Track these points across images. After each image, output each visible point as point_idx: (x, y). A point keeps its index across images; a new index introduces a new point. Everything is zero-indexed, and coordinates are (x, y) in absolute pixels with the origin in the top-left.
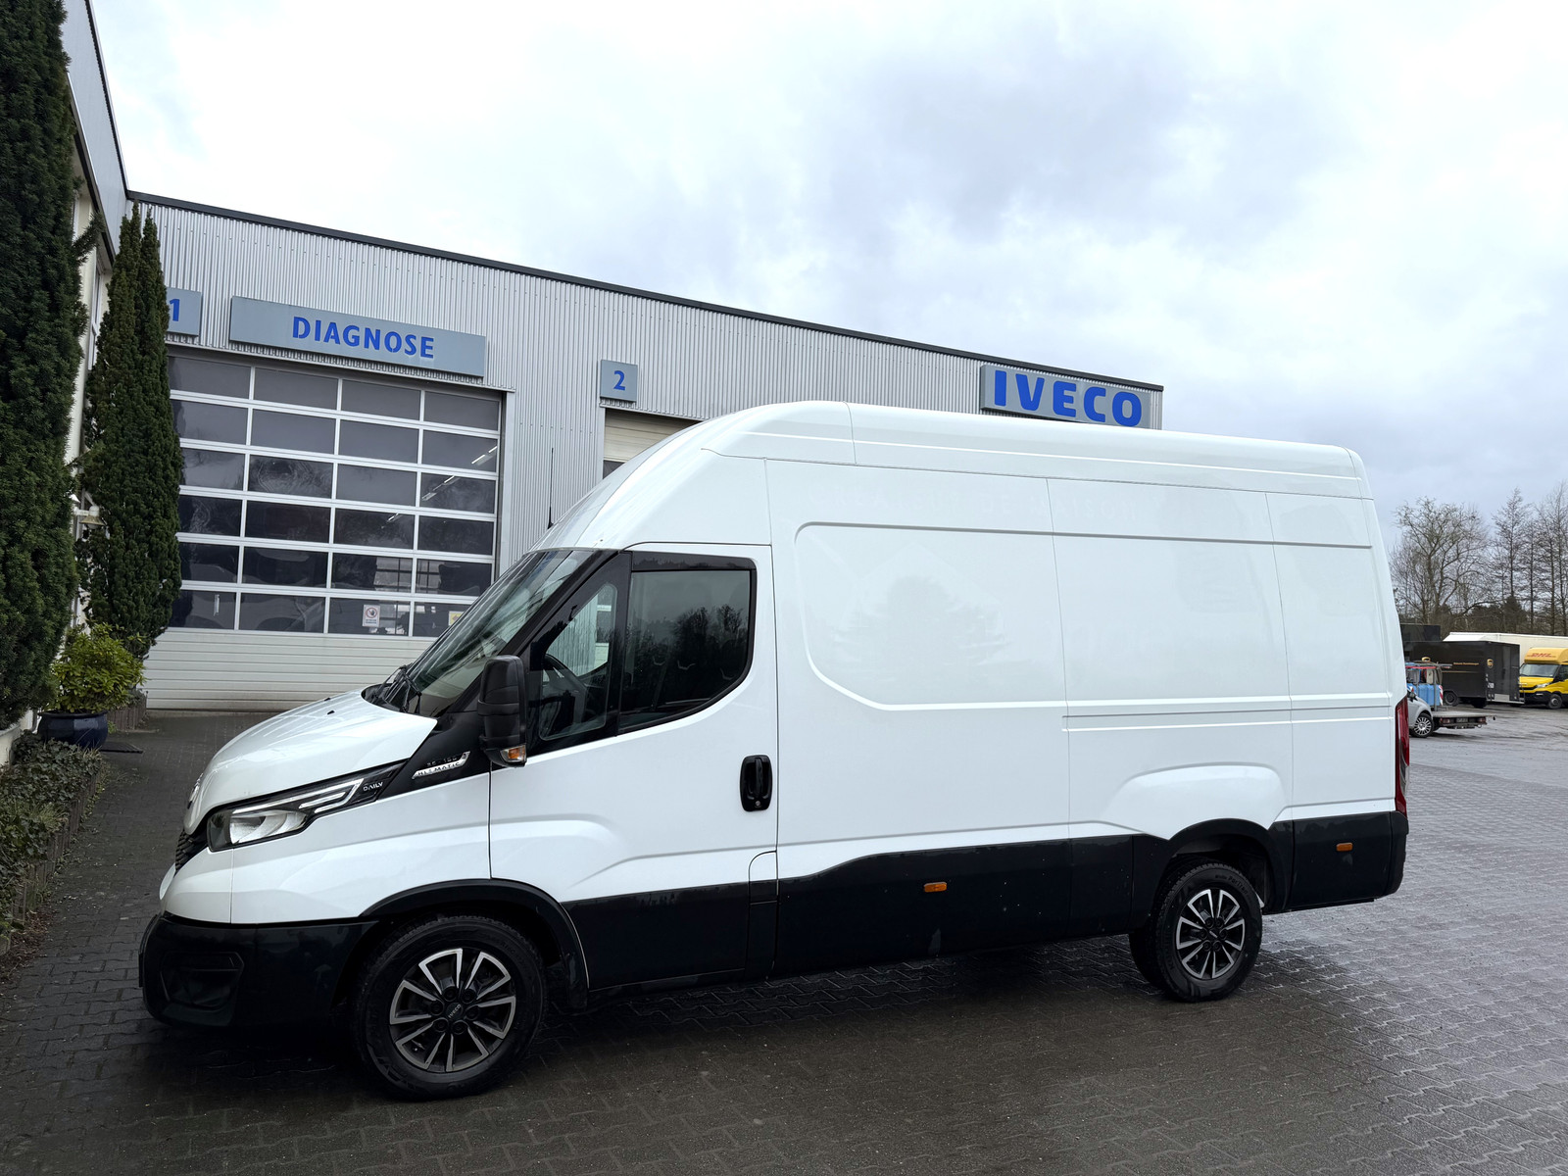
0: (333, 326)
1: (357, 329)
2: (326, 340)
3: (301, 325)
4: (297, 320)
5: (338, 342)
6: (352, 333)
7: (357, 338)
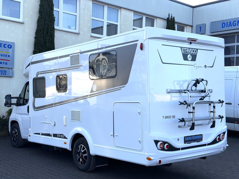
0: (230, 22)
1: (236, 21)
2: (229, 27)
3: (224, 24)
4: (223, 23)
5: (231, 26)
6: (235, 22)
7: (235, 24)
